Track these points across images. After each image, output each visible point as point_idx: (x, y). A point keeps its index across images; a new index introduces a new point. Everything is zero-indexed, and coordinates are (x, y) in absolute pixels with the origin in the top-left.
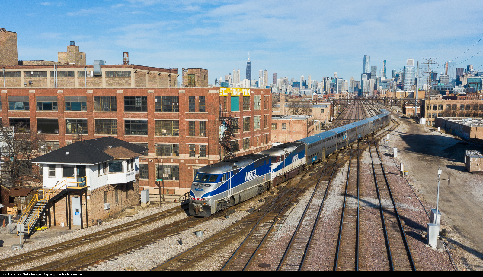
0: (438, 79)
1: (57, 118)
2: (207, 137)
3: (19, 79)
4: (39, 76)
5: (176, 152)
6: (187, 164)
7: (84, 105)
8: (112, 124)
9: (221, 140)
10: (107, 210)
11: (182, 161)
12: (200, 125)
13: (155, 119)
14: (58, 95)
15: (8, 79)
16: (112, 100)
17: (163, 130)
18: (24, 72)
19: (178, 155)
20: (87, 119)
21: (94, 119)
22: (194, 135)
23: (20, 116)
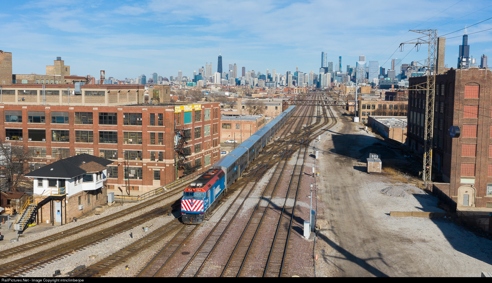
0: (386, 73)
1: (45, 129)
2: (165, 146)
3: (13, 96)
4: (31, 94)
5: (140, 157)
6: (148, 167)
7: (67, 119)
8: (89, 134)
9: (176, 147)
10: (81, 210)
11: (144, 165)
12: (159, 136)
13: (123, 131)
14: (46, 111)
15: (5, 96)
16: (89, 116)
17: (129, 140)
18: (18, 90)
19: (141, 159)
20: (69, 130)
21: (75, 130)
22: (154, 144)
23: (15, 127)
